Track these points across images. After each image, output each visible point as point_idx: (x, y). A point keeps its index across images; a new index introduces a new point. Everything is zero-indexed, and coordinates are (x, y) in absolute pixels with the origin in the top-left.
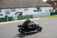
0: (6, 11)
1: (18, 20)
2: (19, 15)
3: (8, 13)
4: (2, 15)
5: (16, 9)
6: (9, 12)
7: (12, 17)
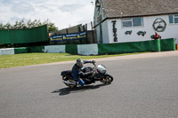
0: (155, 23)
3: (159, 27)
4: (143, 35)
7: (171, 40)
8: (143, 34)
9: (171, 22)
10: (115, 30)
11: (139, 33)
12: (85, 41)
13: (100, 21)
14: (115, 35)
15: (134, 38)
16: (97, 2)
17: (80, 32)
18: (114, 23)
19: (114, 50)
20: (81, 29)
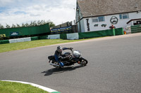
0: (111, 19)
1: (132, 33)
2: (134, 24)
5: (129, 14)
6: (116, 20)
7: (121, 29)
8: (105, 26)
9: (121, 18)
10: (88, 24)
11: (102, 26)
12: (71, 31)
13: (79, 19)
14: (88, 27)
15: (100, 28)
16: (77, 8)
17: (68, 26)
18: (87, 20)
19: (88, 36)
20: (68, 24)
